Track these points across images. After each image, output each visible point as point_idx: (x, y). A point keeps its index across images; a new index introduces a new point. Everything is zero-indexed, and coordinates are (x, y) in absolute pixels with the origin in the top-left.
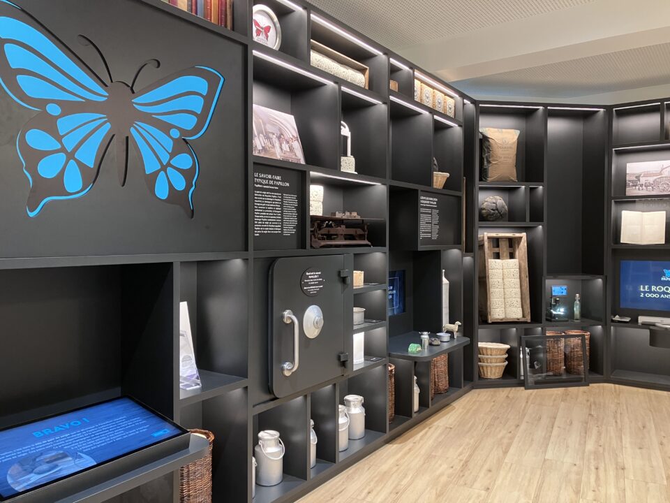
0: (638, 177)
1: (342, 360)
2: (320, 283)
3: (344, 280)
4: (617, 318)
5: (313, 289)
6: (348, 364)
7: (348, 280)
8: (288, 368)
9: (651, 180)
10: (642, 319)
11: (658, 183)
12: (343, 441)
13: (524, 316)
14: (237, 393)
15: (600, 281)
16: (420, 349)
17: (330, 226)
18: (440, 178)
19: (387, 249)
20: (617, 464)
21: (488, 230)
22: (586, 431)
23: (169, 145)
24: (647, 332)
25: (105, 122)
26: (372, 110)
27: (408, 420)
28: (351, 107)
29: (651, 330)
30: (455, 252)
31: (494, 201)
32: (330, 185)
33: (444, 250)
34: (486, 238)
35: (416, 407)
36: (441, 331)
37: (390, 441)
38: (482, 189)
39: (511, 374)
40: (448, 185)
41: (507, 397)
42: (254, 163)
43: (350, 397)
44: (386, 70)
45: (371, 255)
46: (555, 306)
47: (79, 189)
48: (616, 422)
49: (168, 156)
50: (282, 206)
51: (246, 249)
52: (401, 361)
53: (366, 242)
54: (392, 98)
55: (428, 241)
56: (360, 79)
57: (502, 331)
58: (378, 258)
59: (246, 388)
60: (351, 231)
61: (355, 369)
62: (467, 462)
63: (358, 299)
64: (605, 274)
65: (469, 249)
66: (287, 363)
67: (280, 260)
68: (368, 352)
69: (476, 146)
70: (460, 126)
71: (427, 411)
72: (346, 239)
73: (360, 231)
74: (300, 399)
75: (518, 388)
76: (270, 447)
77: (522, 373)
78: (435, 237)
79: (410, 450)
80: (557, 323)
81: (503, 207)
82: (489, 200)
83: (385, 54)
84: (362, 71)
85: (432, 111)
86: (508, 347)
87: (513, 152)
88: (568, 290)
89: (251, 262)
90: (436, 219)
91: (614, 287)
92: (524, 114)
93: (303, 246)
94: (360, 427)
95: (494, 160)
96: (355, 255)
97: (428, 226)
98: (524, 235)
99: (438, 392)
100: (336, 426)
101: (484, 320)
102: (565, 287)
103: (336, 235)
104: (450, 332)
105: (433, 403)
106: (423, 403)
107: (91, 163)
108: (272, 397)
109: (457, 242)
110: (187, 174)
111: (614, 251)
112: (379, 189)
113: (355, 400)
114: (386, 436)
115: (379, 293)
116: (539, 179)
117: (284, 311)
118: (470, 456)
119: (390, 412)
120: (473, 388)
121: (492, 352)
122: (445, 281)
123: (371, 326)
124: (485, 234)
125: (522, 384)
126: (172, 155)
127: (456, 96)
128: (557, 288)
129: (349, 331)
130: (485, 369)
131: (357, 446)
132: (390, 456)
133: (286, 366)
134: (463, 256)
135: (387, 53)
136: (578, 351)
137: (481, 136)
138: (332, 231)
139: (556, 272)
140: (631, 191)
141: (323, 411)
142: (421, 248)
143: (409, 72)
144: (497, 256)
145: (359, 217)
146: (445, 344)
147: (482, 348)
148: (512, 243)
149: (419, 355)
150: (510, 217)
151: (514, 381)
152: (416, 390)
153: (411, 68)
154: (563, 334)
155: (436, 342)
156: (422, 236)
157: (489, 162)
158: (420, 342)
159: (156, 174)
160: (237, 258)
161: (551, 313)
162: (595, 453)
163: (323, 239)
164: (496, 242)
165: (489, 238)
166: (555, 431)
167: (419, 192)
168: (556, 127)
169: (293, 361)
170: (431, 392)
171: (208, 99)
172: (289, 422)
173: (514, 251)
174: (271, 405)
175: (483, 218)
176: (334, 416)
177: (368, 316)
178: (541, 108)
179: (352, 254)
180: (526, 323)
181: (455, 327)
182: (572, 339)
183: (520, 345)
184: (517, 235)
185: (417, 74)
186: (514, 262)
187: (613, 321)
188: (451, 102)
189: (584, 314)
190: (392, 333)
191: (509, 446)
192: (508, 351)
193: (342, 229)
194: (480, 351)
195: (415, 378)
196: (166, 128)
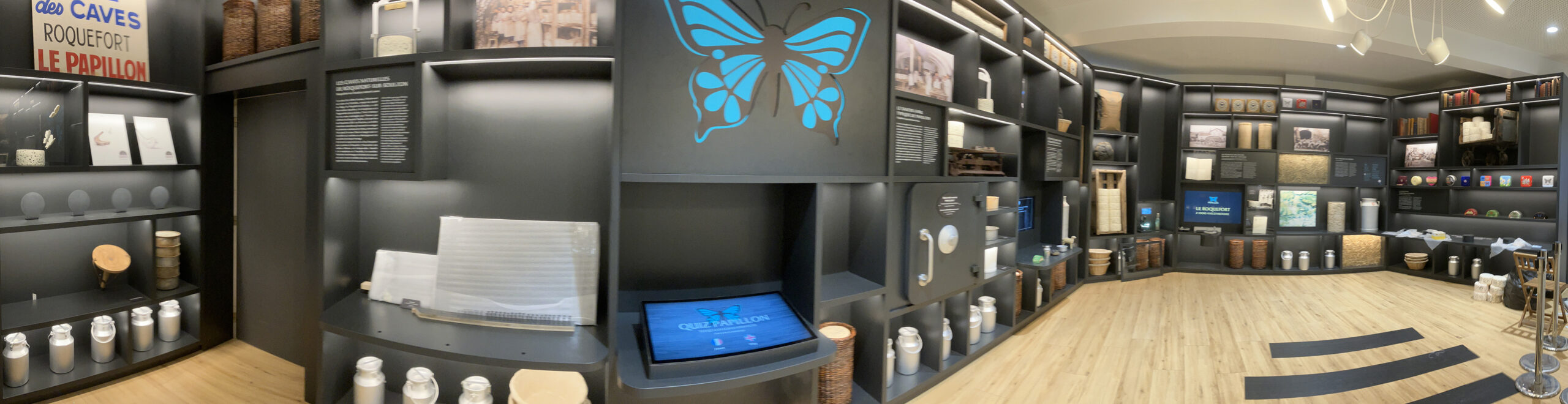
0: (1197, 135)
1: (975, 271)
2: (956, 206)
3: (978, 204)
4: (1182, 228)
5: (949, 211)
6: (980, 275)
7: (982, 205)
8: (924, 279)
9: (1204, 137)
10: (1196, 229)
11: (1208, 140)
12: (974, 336)
13: (1122, 230)
14: (877, 298)
15: (1172, 204)
16: (1042, 259)
17: (968, 158)
18: (1064, 124)
19: (1018, 178)
20: (1179, 334)
21: (1100, 167)
22: (1160, 311)
23: (817, 79)
24: (1198, 237)
25: (760, 62)
26: (1009, 61)
27: (1031, 314)
28: (990, 58)
29: (1201, 236)
30: (1074, 183)
31: (1104, 145)
32: (970, 123)
33: (1066, 181)
34: (1097, 174)
35: (1039, 302)
36: (1061, 244)
37: (1015, 333)
38: (1096, 136)
39: (1112, 272)
40: (1071, 129)
41: (1109, 289)
42: (898, 98)
43: (984, 299)
44: (1021, 29)
45: (1004, 183)
46: (1143, 221)
47: (738, 120)
48: (1179, 301)
49: (816, 90)
50: (922, 137)
51: (887, 174)
52: (1028, 270)
53: (1000, 173)
54: (1025, 52)
55: (1054, 174)
56: (1000, 33)
57: (1107, 241)
58: (1011, 185)
59: (884, 295)
60: (988, 163)
61: (987, 277)
62: (1075, 349)
63: (992, 219)
64: (1176, 199)
65: (1085, 181)
66: (923, 275)
67: (918, 184)
68: (1000, 262)
69: (1091, 103)
70: (1080, 84)
71: (1048, 305)
72: (983, 169)
73: (995, 163)
74: (936, 304)
75: (1118, 281)
76: (910, 341)
77: (1120, 269)
78: (1059, 170)
79: (1032, 340)
80: (1145, 234)
81: (1110, 150)
82: (1100, 144)
83: (1021, 13)
84: (1001, 26)
85: (1059, 69)
86: (1110, 252)
87: (1118, 109)
88: (1152, 210)
89: (891, 185)
90: (1060, 157)
91: (1180, 210)
92: (1127, 82)
93: (941, 174)
94: (991, 323)
95: (1106, 115)
96: (990, 183)
97: (1053, 162)
98: (1124, 172)
99: (1058, 289)
100: (968, 324)
101: (1094, 233)
102: (1150, 209)
103: (974, 165)
104: (1067, 244)
105: (1052, 298)
106: (1045, 299)
107: (747, 98)
108: (908, 303)
109: (1076, 175)
110: (834, 106)
111: (1182, 185)
112: (1014, 128)
113: (987, 301)
114: (1015, 327)
115: (1010, 215)
116: (1136, 131)
117: (921, 229)
118: (1078, 343)
119: (1017, 309)
120: (1085, 283)
121: (1099, 255)
122: (1065, 204)
123: (1004, 242)
124: (1097, 170)
125: (1119, 278)
126: (820, 89)
127: (1078, 60)
128: (1145, 210)
129: (982, 245)
130: (1093, 269)
131: (988, 339)
132: (1015, 345)
133: (922, 277)
134: (1080, 186)
135: (1022, 11)
136: (1157, 252)
137: (1096, 96)
138: (970, 162)
139: (1145, 198)
140: (1193, 144)
141: (958, 311)
142: (1047, 179)
143: (1040, 33)
144: (1105, 186)
145: (995, 151)
146: (1063, 254)
147: (1092, 254)
148: (1116, 177)
149: (1041, 265)
150: (1114, 158)
151: (1113, 276)
152: (1040, 290)
153: (1042, 29)
154: (1148, 241)
155: (1056, 253)
156: (1048, 169)
157: (1101, 116)
158: (1043, 254)
159: (803, 106)
160: (879, 182)
161: (1140, 227)
162: (1166, 328)
163: (964, 169)
164: (1105, 176)
165: (1100, 173)
166: (1140, 314)
167: (1047, 133)
168: (1148, 94)
169: (926, 273)
170: (1052, 290)
171: (855, 38)
172: (927, 321)
173: (1117, 183)
174: (908, 310)
175: (1096, 158)
176: (967, 315)
177: (1000, 233)
178: (1139, 77)
179: (987, 182)
180: (1123, 234)
181: (1071, 240)
182: (1154, 244)
183: (1119, 249)
184: (1120, 171)
185: (1047, 35)
186: (1117, 191)
187: (1180, 231)
188: (1074, 65)
189: (1162, 227)
190: (1020, 247)
191: (1108, 330)
192: (1111, 255)
193: (980, 161)
194: (1091, 255)
195: (1039, 280)
196: (814, 64)
